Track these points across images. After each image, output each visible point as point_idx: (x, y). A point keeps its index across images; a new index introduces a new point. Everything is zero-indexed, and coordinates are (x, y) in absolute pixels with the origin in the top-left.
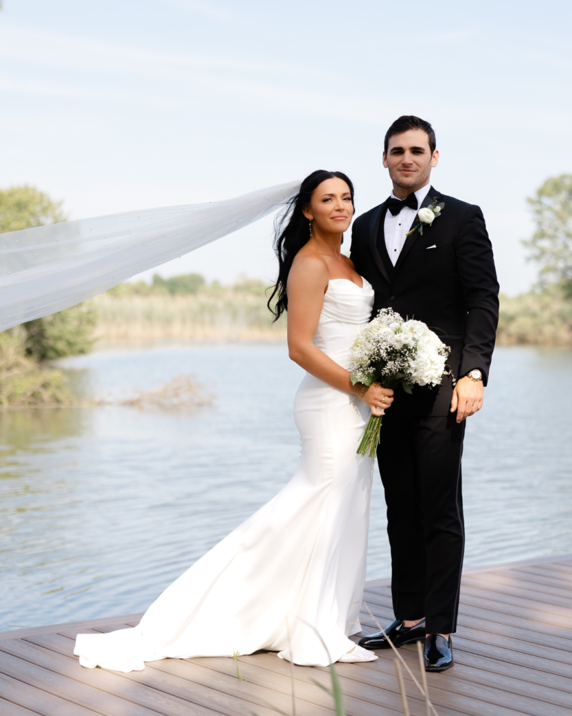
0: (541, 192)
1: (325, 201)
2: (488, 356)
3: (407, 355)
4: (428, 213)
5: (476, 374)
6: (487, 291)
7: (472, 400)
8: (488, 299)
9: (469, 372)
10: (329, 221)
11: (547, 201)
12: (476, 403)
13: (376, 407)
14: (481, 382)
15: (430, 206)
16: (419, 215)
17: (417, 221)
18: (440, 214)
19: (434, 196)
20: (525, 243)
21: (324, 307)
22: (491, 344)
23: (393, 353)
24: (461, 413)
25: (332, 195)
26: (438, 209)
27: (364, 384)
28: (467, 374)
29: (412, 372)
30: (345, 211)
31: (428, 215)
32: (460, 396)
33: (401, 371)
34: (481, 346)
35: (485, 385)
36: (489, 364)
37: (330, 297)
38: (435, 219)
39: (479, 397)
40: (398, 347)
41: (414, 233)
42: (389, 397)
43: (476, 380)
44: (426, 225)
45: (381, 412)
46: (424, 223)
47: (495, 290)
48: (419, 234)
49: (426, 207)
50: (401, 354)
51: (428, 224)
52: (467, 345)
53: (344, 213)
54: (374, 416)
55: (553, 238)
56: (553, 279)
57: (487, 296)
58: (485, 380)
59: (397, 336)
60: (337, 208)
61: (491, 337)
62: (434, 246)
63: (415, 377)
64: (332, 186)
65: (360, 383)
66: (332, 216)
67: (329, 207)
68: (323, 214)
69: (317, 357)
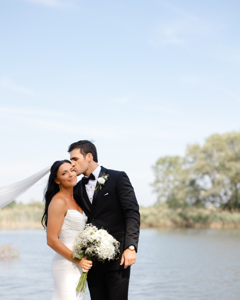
0: (158, 163)
1: (63, 174)
2: (137, 238)
3: (95, 245)
4: (102, 179)
5: (132, 248)
6: (133, 210)
7: (131, 260)
8: (134, 213)
9: (129, 246)
10: (68, 182)
11: (160, 167)
12: (133, 261)
13: (84, 269)
14: (135, 251)
15: (102, 176)
16: (98, 181)
17: (98, 184)
18: (107, 179)
19: (104, 171)
20: (151, 185)
21: (64, 222)
22: (137, 233)
23: (89, 244)
24: (126, 266)
25: (66, 171)
26: (106, 177)
27: (78, 258)
28: (128, 248)
29: (98, 253)
30: (73, 176)
31: (102, 180)
32: (125, 258)
33: (93, 252)
34: (133, 235)
35: (136, 252)
36: (137, 242)
37: (67, 218)
38: (105, 181)
39: (134, 258)
40: (92, 241)
41: (97, 189)
42: (90, 264)
43: (132, 250)
44: (102, 185)
45: (86, 271)
46: (101, 184)
47: (137, 209)
48: (100, 189)
49: (101, 177)
50: (93, 244)
51: (103, 184)
52: (127, 235)
53: (73, 177)
54: (84, 273)
55: (163, 182)
56: (164, 200)
57: (133, 212)
58: (136, 250)
59: (91, 236)
60: (70, 176)
61: (137, 230)
62: (107, 194)
63: (100, 255)
64: (65, 167)
65: (76, 258)
66: (68, 180)
67: (66, 176)
68: (64, 180)
69: (59, 245)
